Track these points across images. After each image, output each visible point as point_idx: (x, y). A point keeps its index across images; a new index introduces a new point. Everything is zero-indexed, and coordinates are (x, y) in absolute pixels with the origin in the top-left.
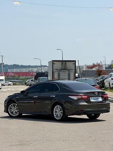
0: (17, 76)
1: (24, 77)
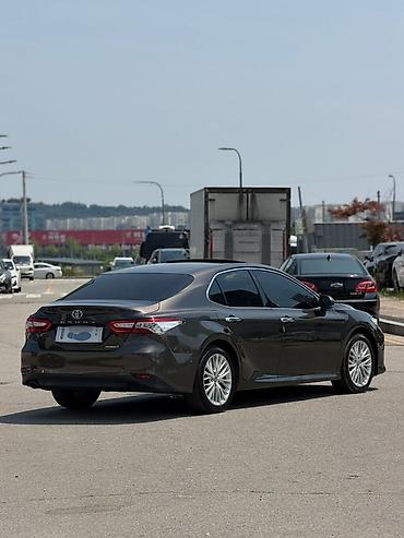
0: (76, 245)
1: (104, 247)
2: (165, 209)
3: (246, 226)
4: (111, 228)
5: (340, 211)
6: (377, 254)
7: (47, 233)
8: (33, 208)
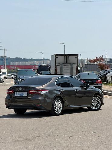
2: (44, 59)
3: (66, 65)
4: (29, 65)
5: (92, 61)
6: (102, 73)
7: (11, 66)
8: (7, 59)
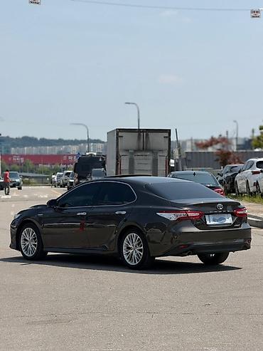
0: (31, 164)
1: (49, 166)
2: (89, 141)
3: (143, 153)
4: (54, 153)
5: (202, 144)
6: (225, 171)
7: (12, 156)
8: (3, 140)
